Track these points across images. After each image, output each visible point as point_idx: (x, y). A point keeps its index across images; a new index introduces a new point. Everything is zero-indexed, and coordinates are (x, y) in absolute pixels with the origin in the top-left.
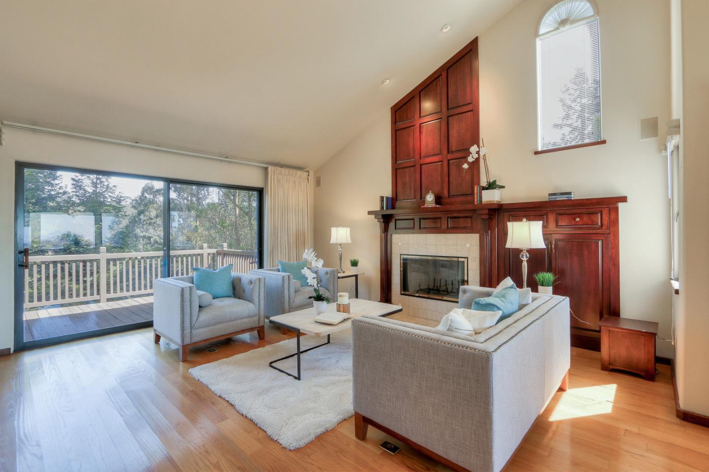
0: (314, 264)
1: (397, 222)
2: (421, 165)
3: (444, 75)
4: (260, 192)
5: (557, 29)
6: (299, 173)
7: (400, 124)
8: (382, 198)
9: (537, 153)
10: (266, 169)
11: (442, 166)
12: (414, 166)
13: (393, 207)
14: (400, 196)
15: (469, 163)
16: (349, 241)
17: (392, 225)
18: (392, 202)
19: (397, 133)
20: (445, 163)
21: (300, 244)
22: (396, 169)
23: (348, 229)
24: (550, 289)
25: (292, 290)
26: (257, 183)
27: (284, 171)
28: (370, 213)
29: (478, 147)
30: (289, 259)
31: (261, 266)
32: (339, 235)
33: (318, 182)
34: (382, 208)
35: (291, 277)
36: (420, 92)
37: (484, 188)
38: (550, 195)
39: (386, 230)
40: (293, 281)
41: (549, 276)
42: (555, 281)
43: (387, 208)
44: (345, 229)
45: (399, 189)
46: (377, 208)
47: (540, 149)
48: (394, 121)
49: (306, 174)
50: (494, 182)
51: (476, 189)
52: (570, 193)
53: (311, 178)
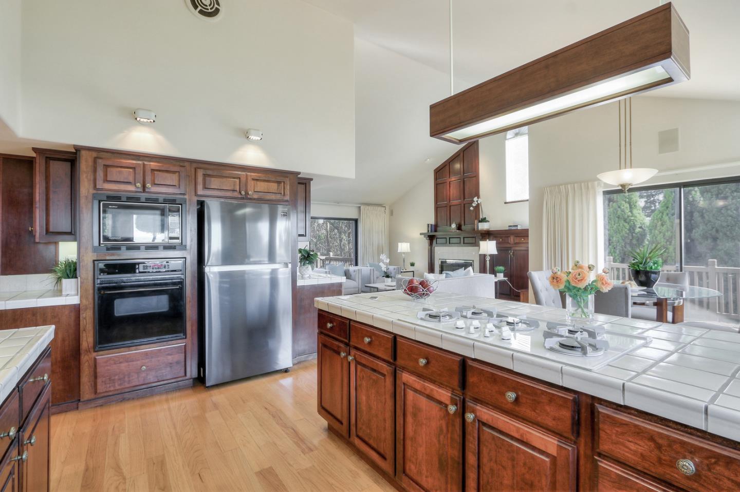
0: (385, 261)
1: (438, 239)
2: (450, 206)
3: (462, 155)
4: (356, 221)
5: (514, 137)
6: (380, 208)
7: (439, 181)
8: (429, 225)
9: (505, 203)
10: (360, 207)
11: (461, 207)
12: (446, 206)
13: (436, 231)
14: (439, 224)
15: (473, 207)
16: (409, 251)
17: (434, 241)
18: (435, 228)
19: (437, 185)
20: (463, 205)
21: (380, 251)
22: (437, 208)
23: (409, 244)
24: (502, 274)
25: (375, 277)
26: (354, 216)
27: (370, 208)
28: (421, 234)
29: (478, 198)
30: (374, 261)
31: (356, 264)
32: (403, 247)
33: (392, 213)
34: (429, 231)
35: (375, 270)
36: (450, 162)
37: (480, 222)
38: (509, 226)
39: (431, 244)
40: (376, 272)
41: (502, 268)
42: (505, 271)
43: (431, 232)
44: (406, 244)
45: (439, 220)
46: (426, 231)
47: (507, 201)
48: (436, 179)
49: (383, 209)
50: (485, 218)
51: (476, 222)
52: (517, 226)
53: (387, 211)
